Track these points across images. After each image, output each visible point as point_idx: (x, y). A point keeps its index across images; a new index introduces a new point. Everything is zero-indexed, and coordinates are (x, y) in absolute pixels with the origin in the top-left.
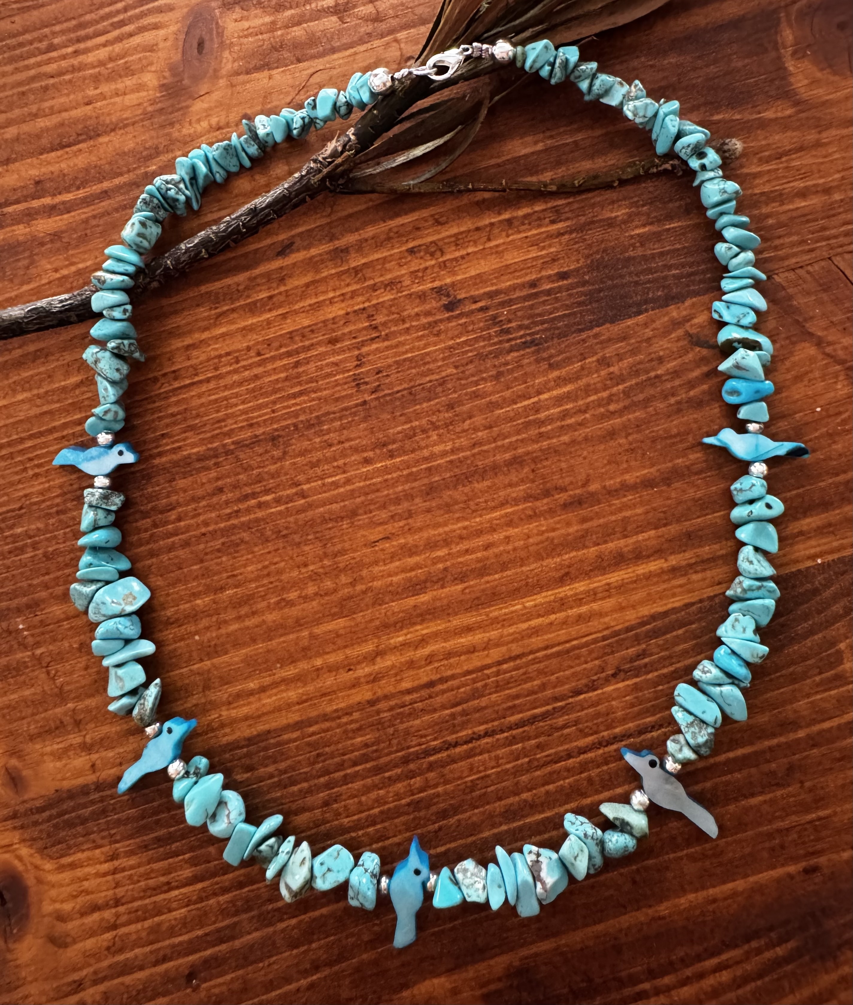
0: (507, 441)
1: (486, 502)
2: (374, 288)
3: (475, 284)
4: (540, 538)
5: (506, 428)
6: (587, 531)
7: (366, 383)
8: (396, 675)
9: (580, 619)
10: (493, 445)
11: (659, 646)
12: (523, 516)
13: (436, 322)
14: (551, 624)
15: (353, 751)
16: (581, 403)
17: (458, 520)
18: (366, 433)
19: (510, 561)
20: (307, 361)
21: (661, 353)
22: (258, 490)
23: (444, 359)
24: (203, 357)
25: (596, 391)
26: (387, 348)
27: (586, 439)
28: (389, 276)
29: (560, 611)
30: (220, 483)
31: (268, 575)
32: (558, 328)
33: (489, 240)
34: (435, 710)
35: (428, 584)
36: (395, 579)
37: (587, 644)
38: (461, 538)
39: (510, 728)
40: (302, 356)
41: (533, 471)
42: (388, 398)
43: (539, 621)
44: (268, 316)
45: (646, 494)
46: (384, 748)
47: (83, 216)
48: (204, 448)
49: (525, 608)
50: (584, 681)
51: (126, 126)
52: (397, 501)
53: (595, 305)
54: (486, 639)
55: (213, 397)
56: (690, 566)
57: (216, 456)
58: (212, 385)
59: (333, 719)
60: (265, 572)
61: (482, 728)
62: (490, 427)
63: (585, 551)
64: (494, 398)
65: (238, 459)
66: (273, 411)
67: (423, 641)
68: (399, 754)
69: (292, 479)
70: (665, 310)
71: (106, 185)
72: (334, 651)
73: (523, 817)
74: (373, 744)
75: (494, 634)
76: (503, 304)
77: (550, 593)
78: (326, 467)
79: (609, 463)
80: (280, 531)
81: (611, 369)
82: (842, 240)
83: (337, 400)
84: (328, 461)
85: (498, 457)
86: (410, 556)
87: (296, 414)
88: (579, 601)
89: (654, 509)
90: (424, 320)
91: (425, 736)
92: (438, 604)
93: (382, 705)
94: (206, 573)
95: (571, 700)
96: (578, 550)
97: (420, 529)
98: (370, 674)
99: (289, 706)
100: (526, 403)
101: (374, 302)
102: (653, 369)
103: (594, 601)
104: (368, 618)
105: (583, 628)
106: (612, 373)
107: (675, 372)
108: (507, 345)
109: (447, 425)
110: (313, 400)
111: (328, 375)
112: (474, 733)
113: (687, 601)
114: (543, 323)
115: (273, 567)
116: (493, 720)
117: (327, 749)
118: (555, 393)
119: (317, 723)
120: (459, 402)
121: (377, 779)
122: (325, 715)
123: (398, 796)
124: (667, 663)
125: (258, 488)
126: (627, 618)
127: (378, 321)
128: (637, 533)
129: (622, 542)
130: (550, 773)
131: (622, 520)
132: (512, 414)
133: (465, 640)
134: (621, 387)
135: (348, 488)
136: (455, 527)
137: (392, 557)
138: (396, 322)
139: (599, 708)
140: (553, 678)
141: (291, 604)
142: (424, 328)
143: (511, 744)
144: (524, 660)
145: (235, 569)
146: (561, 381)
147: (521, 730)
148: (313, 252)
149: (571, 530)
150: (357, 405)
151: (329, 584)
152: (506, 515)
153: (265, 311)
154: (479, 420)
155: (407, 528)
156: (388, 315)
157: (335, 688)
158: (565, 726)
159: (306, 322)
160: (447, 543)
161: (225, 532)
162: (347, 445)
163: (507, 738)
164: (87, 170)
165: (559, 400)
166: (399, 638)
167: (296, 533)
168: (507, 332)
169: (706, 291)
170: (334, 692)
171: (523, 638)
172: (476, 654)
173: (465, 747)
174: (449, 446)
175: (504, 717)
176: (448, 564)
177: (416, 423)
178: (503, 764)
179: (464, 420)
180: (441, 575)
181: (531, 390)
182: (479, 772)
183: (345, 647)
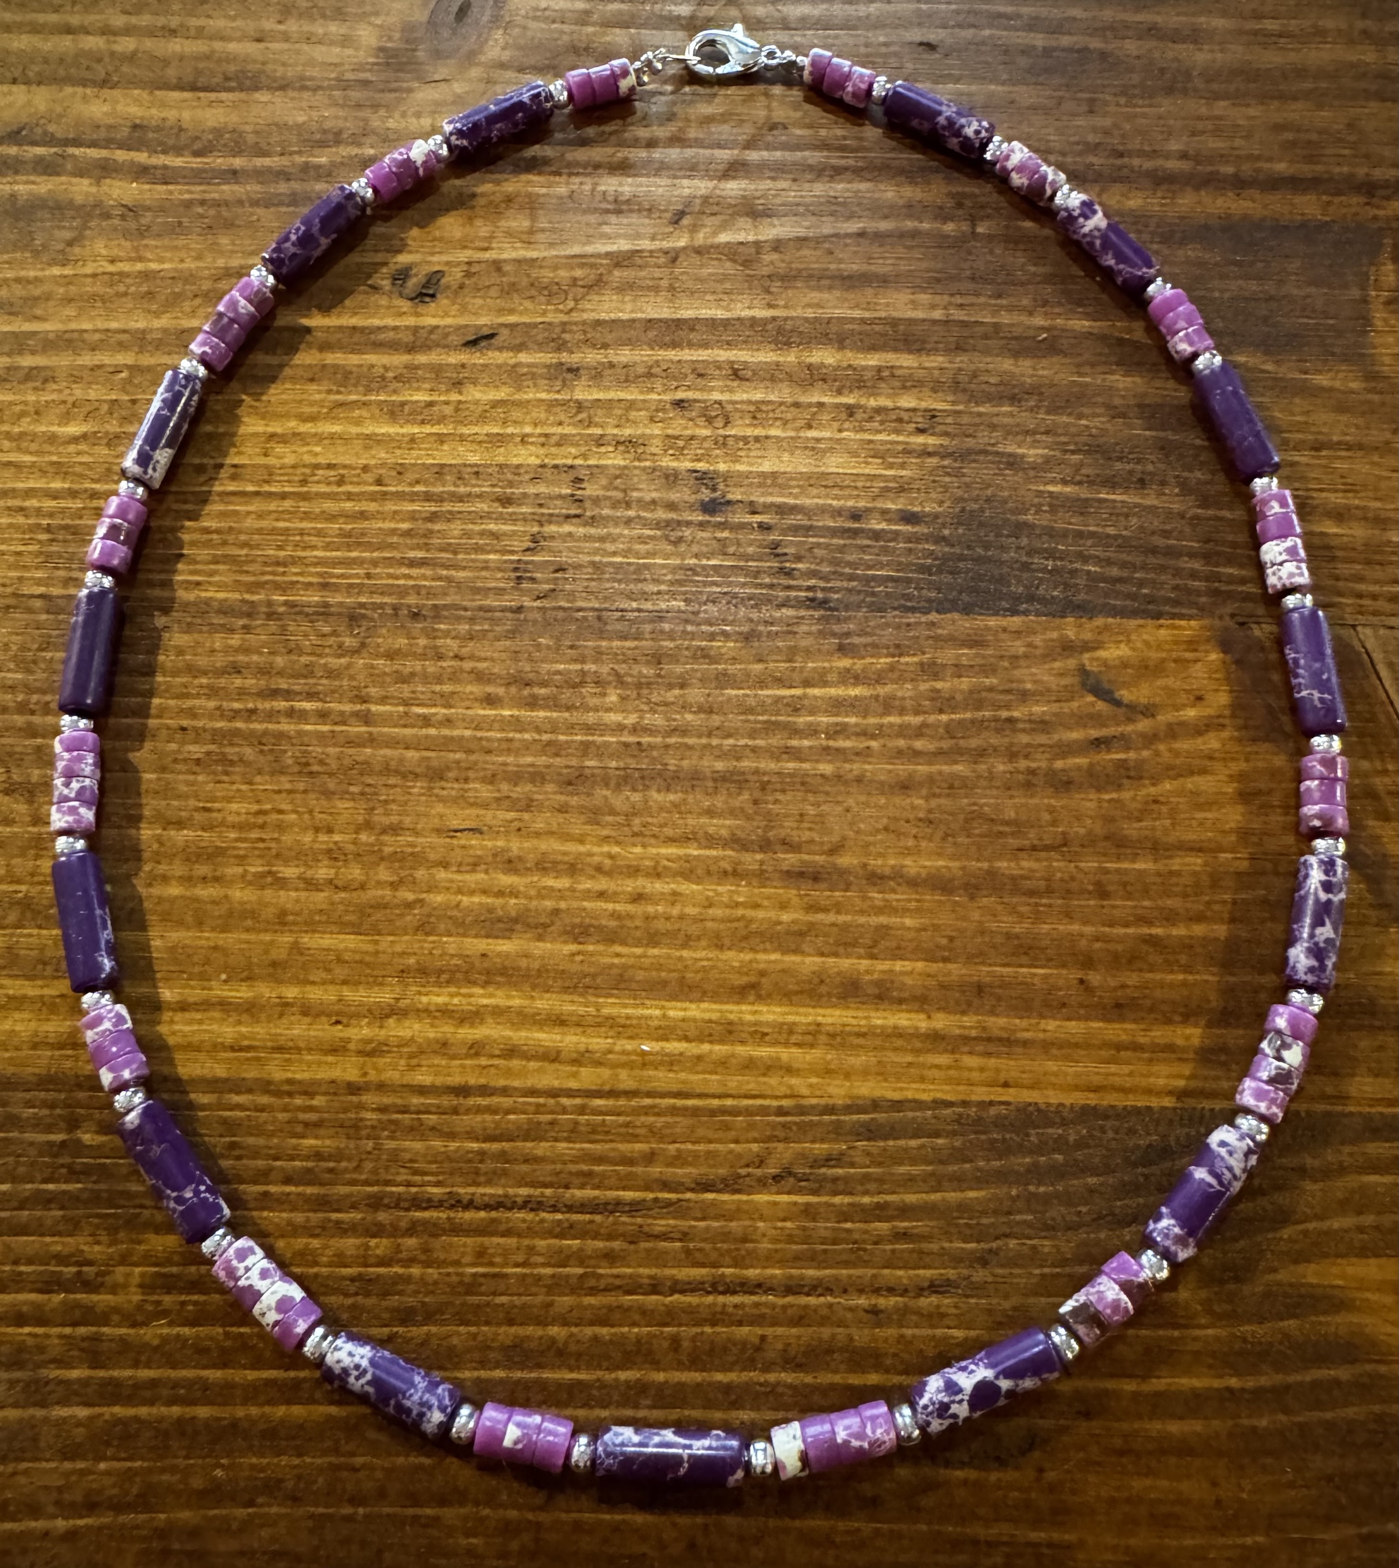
0: (731, 741)
1: (662, 825)
2: (600, 441)
3: (760, 485)
4: (728, 912)
5: (735, 720)
6: (812, 925)
7: (533, 580)
8: (411, 1056)
9: (749, 1065)
10: (704, 741)
11: (868, 1154)
12: (714, 868)
13: (679, 523)
14: (699, 1058)
15: (292, 1158)
16: (872, 720)
17: (606, 839)
18: (504, 656)
19: (667, 933)
20: (451, 517)
21: (1029, 686)
22: (297, 688)
23: (672, 583)
24: (290, 460)
25: (902, 711)
26: (588, 538)
27: (859, 780)
28: (627, 432)
29: (721, 1042)
30: (241, 658)
31: (262, 827)
32: (873, 594)
33: (810, 427)
34: (452, 1136)
35: (518, 927)
36: (466, 900)
37: (749, 1112)
38: (599, 869)
39: (570, 1208)
40: (447, 507)
41: (756, 802)
42: (560, 615)
43: (682, 1046)
44: (416, 430)
45: (929, 898)
46: (346, 1170)
47: (187, 196)
48: (237, 596)
49: (665, 1017)
50: (722, 1171)
51: (304, 88)
52: (516, 778)
53: (947, 578)
54: (582, 1047)
55: (281, 524)
56: (966, 1039)
57: (249, 615)
58: (287, 504)
59: (278, 1094)
60: (260, 820)
61: (524, 1191)
62: (711, 711)
63: (796, 959)
64: (732, 669)
65: (284, 629)
66: (368, 576)
67: (474, 1017)
68: (369, 1189)
69: (358, 688)
70: (1058, 621)
71: (238, 162)
72: (324, 983)
73: (540, 1366)
74: (330, 1158)
75: (598, 1042)
76: (796, 530)
77: (714, 1006)
78: (420, 688)
79: (886, 829)
80: (307, 764)
81: (939, 685)
82: (1381, 605)
83: (477, 591)
84: (426, 678)
85: (705, 763)
86: (506, 872)
87: (403, 592)
88: (760, 1035)
89: (936, 928)
90: (661, 514)
91: (422, 1173)
92: (523, 963)
93: (368, 1098)
95: (689, 1195)
97: (538, 835)
98: (370, 1041)
99: (216, 1047)
100: (781, 692)
101: (591, 462)
102: (1008, 707)
103: (787, 1044)
104: (398, 949)
105: (750, 1083)
106: (938, 691)
107: (1043, 722)
108: (782, 594)
109: (639, 686)
110: (440, 579)
111: (478, 549)
112: (506, 1196)
113: (939, 1095)
114: (851, 578)
115: (275, 816)
116: (546, 1186)
117: (251, 1140)
118: (833, 691)
119: (250, 1091)
120: (674, 658)
121: (316, 1217)
122: (269, 1083)
123: (340, 1260)
124: (872, 1186)
125: (298, 685)
126: (832, 1090)
127: (587, 493)
128: (895, 957)
129: (865, 963)
130: (610, 1309)
131: (876, 929)
132: (752, 702)
133: (546, 1038)
134: (944, 718)
135: (446, 732)
136: (596, 849)
137: (475, 865)
138: (615, 504)
139: (733, 1224)
140: (672, 1148)
141: (281, 883)
142: (658, 525)
143: (562, 1236)
144: (634, 1103)
145: (214, 800)
146: (849, 677)
147: (587, 1217)
148: (524, 357)
149: (785, 917)
150: (503, 610)
151: (355, 872)
152: (687, 859)
153: (413, 422)
154: (696, 694)
155: (516, 824)
156: (605, 488)
157: (302, 1045)
158: (663, 1236)
159: (474, 459)
160: (573, 869)
161: (217, 736)
162: (468, 665)
163: (560, 1221)
164: (218, 132)
165: (838, 705)
166: (439, 998)
167: (331, 775)
168: (789, 573)
169: (1134, 613)
170: (299, 1050)
171: (644, 1065)
172: (556, 1065)
173: (482, 1214)
174: (632, 719)
175: (567, 1187)
176: (563, 905)
177: (591, 667)
178: (536, 1265)
179: (671, 687)
180: (543, 919)
181: (796, 676)
182: (492, 1264)
183: (345, 982)
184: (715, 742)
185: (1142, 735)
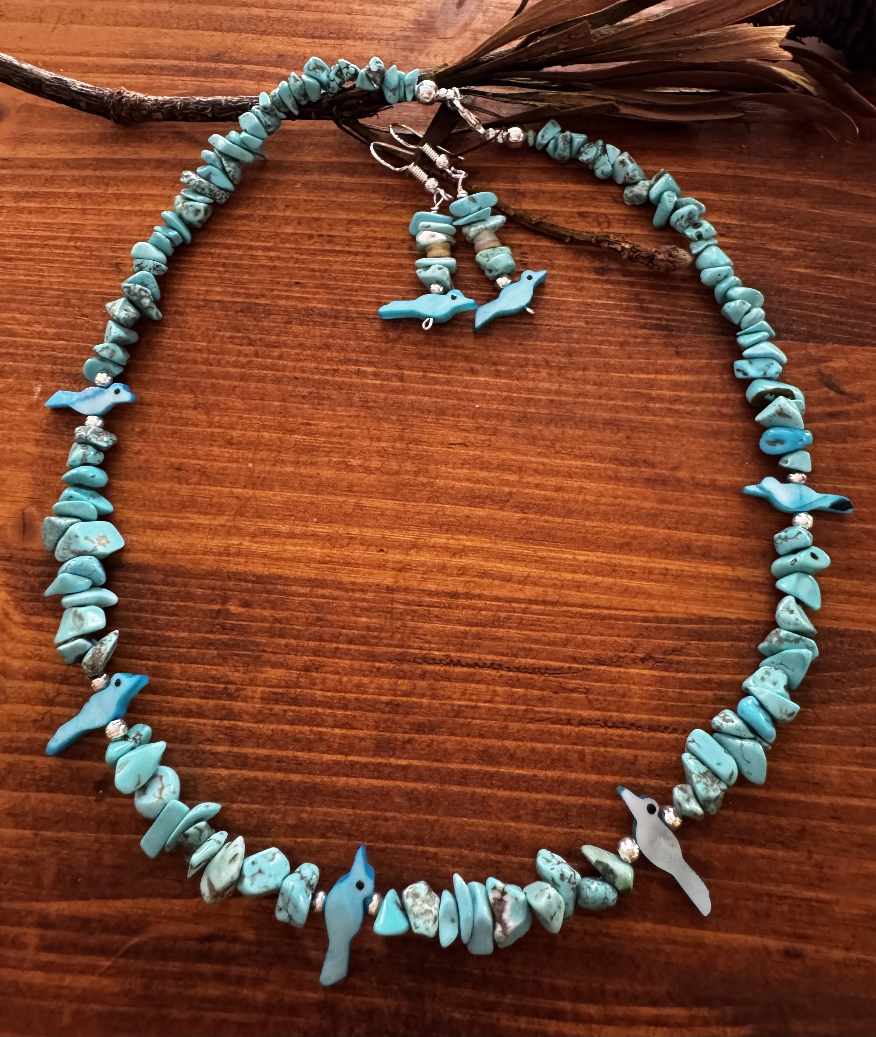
0: (612, 402)
1: (572, 448)
4: (612, 500)
5: (616, 391)
6: (662, 511)
8: (425, 573)
9: (625, 591)
10: (598, 401)
11: (700, 649)
12: (603, 474)
13: (582, 279)
14: (596, 584)
15: (353, 629)
16: (696, 395)
17: (539, 454)
18: (481, 347)
19: (576, 511)
22: (362, 359)
23: (578, 312)
25: (714, 391)
27: (689, 429)
29: (608, 576)
30: (330, 341)
31: (341, 435)
32: (695, 324)
34: (448, 622)
35: (488, 501)
36: (458, 484)
37: (625, 619)
38: (536, 471)
39: (518, 669)
41: (628, 437)
43: (585, 577)
45: (732, 499)
46: (384, 638)
48: (329, 307)
49: (575, 559)
50: (610, 653)
51: (372, 39)
52: (488, 416)
54: (525, 574)
56: (757, 584)
57: (336, 318)
59: (346, 590)
60: (338, 432)
61: (490, 657)
62: (601, 385)
63: (654, 530)
64: (612, 361)
65: (355, 326)
67: (463, 551)
68: (398, 650)
69: (397, 361)
70: (804, 344)
72: (373, 527)
73: (499, 764)
74: (375, 630)
75: (534, 572)
76: (649, 286)
77: (604, 555)
78: (433, 363)
79: (706, 458)
80: (367, 402)
84: (436, 357)
85: (598, 414)
86: (481, 469)
88: (631, 574)
89: (737, 517)
90: (572, 274)
91: (430, 642)
92: (491, 522)
93: (400, 596)
94: (285, 412)
95: (589, 666)
96: (646, 526)
97: (500, 449)
98: (400, 562)
99: (310, 560)
100: (642, 376)
101: (531, 243)
103: (647, 579)
104: (417, 509)
105: (627, 601)
108: (643, 321)
109: (560, 368)
112: (479, 659)
113: (741, 616)
114: (683, 314)
115: (348, 430)
116: (502, 654)
117: (329, 616)
118: (672, 377)
119: (330, 587)
120: (579, 353)
121: (366, 665)
122: (340, 583)
123: (380, 691)
124: (701, 669)
125: (362, 357)
126: (674, 609)
127: (529, 260)
128: (712, 533)
129: (694, 535)
130: (543, 732)
131: (701, 515)
132: (625, 381)
133: (505, 567)
135: (447, 388)
136: (533, 459)
137: (463, 464)
139: (616, 686)
140: (579, 637)
141: (350, 468)
142: (570, 279)
143: (512, 686)
144: (556, 609)
145: (312, 418)
146: (682, 370)
147: (528, 675)
149: (646, 505)
151: (394, 465)
152: (588, 468)
154: (592, 374)
155: (487, 442)
156: (540, 258)
157: (360, 562)
158: (574, 690)
160: (520, 470)
161: (316, 383)
162: (460, 351)
163: (511, 677)
165: (676, 385)
166: (441, 540)
167: (381, 408)
168: (647, 310)
169: (850, 343)
170: (358, 565)
171: (562, 587)
172: (510, 584)
173: (465, 669)
174: (555, 387)
175: (516, 656)
176: (514, 490)
177: (531, 356)
178: (498, 702)
179: (577, 370)
180: (504, 498)
181: (651, 367)
182: (471, 700)
183: (386, 528)
184: (603, 402)
185: (856, 411)
